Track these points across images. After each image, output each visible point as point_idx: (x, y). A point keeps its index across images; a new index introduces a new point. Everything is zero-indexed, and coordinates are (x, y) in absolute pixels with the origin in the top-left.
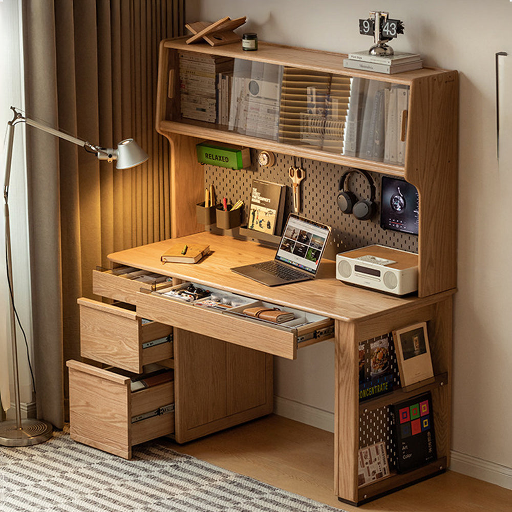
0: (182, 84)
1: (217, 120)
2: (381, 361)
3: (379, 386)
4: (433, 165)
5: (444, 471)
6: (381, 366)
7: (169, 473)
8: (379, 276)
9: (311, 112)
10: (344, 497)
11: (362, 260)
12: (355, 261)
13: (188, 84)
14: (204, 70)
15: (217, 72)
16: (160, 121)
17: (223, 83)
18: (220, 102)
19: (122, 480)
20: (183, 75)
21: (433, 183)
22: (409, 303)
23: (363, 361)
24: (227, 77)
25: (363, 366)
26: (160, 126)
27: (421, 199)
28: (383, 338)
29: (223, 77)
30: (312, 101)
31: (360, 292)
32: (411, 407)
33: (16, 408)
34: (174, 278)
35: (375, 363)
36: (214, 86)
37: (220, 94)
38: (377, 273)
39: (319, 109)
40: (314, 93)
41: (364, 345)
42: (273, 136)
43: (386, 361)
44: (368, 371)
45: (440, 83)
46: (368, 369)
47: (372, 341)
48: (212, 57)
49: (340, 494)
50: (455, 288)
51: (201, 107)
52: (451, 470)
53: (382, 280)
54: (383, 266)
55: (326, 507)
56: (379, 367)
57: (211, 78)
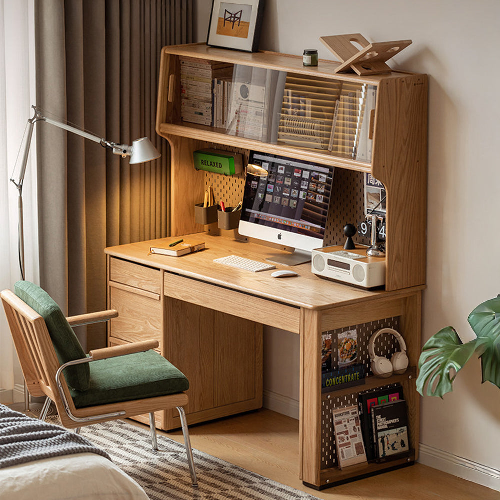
0: (183, 89)
1: (212, 124)
2: (349, 352)
3: (350, 375)
4: (401, 164)
5: (413, 463)
6: (350, 356)
7: (168, 461)
8: (349, 270)
9: (287, 113)
10: (307, 482)
11: (334, 254)
12: (329, 256)
13: (189, 89)
14: (203, 75)
15: (214, 78)
16: (160, 124)
17: (219, 88)
18: (215, 106)
19: (121, 465)
20: (184, 81)
21: (401, 181)
22: (376, 296)
23: (331, 350)
24: (222, 82)
25: (330, 355)
26: (160, 128)
27: (389, 195)
28: (351, 330)
29: (219, 83)
30: (288, 102)
31: (332, 285)
32: (379, 398)
33: (25, 394)
34: (162, 269)
35: (342, 353)
36: (211, 91)
37: (215, 99)
38: (346, 267)
39: (294, 110)
40: (290, 94)
41: (331, 335)
42: (259, 137)
43: (355, 352)
44: (335, 360)
45: (408, 85)
46: (335, 359)
47: (340, 331)
48: (209, 63)
49: (304, 478)
50: (424, 284)
51: (199, 111)
52: (421, 463)
53: (352, 273)
54: (352, 260)
55: (310, 497)
56: (347, 358)
57: (208, 83)
